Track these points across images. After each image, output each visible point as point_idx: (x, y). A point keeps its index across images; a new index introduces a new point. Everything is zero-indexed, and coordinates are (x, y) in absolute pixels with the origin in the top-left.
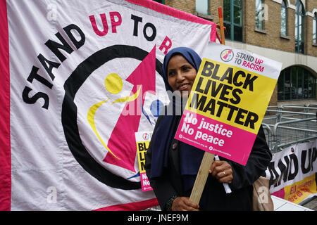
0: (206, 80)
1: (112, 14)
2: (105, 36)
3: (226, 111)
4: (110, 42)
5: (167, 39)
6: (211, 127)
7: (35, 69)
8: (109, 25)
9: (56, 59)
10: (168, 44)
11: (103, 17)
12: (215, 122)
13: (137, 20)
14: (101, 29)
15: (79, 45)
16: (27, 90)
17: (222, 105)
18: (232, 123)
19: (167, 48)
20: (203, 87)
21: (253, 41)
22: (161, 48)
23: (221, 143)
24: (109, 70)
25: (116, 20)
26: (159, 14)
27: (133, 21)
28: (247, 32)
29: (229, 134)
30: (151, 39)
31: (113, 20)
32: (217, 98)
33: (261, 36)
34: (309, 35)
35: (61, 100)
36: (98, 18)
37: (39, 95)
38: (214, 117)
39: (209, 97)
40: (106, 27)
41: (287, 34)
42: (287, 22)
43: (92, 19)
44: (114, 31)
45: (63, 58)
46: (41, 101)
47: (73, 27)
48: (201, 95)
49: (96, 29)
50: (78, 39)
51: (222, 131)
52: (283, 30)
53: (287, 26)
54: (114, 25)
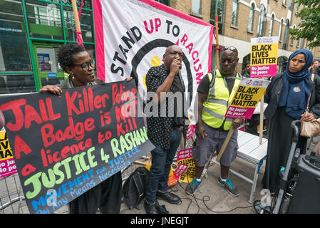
0: (255, 53)
1: (156, 20)
2: (152, 34)
3: (265, 60)
5: (185, 35)
6: (262, 68)
7: (117, 53)
8: (154, 26)
9: (127, 48)
10: (185, 38)
11: (151, 21)
12: (262, 66)
13: (169, 23)
14: (150, 29)
15: (138, 39)
16: (113, 65)
17: (263, 59)
18: (268, 64)
19: (185, 41)
20: (255, 55)
21: (229, 34)
22: (182, 41)
23: (267, 72)
24: (153, 54)
25: (158, 23)
26: (182, 19)
27: (167, 24)
28: (226, 28)
29: (268, 68)
30: (176, 35)
31: (156, 23)
32: (261, 57)
33: (234, 31)
34: (267, 30)
35: (130, 71)
36: (148, 22)
37: (119, 68)
38: (262, 64)
39: (258, 58)
40: (152, 28)
41: (252, 30)
42: (253, 21)
43: (145, 23)
44: (157, 30)
45: (130, 47)
46: (120, 72)
47: (135, 28)
48: (255, 59)
49: (147, 29)
50: (138, 35)
51: (266, 68)
52: (250, 26)
53: (253, 24)
54: (157, 26)
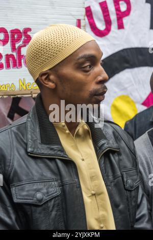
2: (108, 36)
4: (114, 45)
8: (113, 17)
11: (104, 6)
14: (101, 26)
24: (116, 90)
25: (124, 8)
31: (118, 9)
36: (97, 9)
40: (108, 22)
43: (88, 12)
44: (121, 26)
49: (94, 28)
54: (121, 16)
